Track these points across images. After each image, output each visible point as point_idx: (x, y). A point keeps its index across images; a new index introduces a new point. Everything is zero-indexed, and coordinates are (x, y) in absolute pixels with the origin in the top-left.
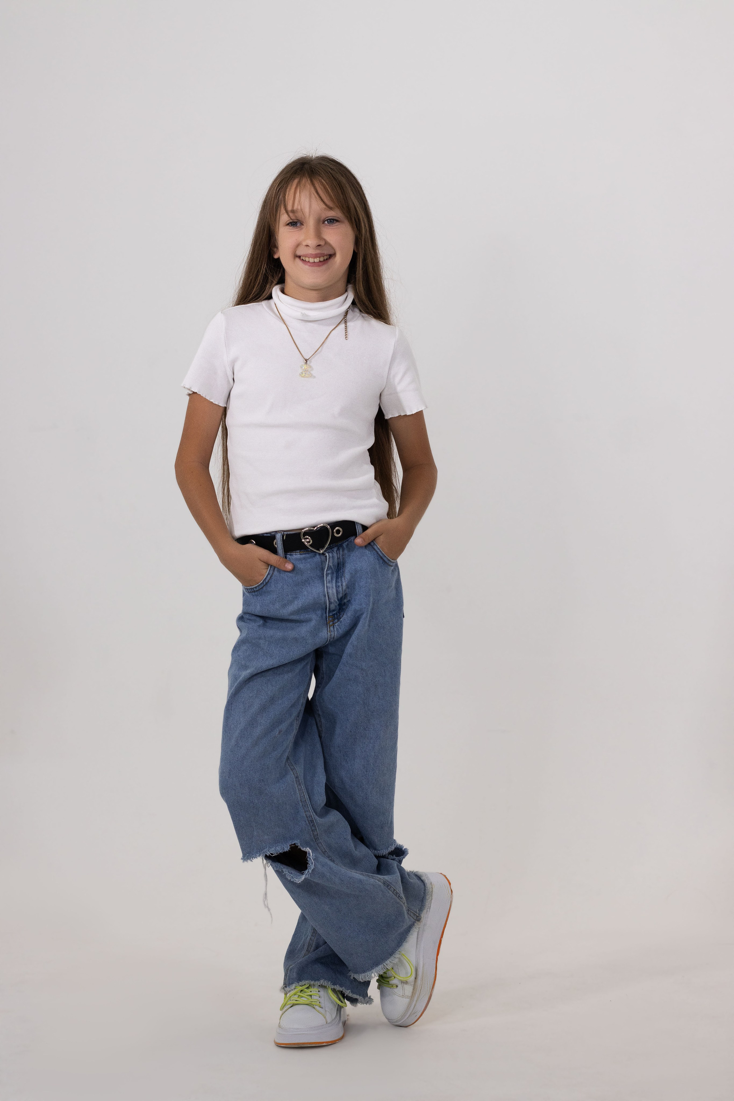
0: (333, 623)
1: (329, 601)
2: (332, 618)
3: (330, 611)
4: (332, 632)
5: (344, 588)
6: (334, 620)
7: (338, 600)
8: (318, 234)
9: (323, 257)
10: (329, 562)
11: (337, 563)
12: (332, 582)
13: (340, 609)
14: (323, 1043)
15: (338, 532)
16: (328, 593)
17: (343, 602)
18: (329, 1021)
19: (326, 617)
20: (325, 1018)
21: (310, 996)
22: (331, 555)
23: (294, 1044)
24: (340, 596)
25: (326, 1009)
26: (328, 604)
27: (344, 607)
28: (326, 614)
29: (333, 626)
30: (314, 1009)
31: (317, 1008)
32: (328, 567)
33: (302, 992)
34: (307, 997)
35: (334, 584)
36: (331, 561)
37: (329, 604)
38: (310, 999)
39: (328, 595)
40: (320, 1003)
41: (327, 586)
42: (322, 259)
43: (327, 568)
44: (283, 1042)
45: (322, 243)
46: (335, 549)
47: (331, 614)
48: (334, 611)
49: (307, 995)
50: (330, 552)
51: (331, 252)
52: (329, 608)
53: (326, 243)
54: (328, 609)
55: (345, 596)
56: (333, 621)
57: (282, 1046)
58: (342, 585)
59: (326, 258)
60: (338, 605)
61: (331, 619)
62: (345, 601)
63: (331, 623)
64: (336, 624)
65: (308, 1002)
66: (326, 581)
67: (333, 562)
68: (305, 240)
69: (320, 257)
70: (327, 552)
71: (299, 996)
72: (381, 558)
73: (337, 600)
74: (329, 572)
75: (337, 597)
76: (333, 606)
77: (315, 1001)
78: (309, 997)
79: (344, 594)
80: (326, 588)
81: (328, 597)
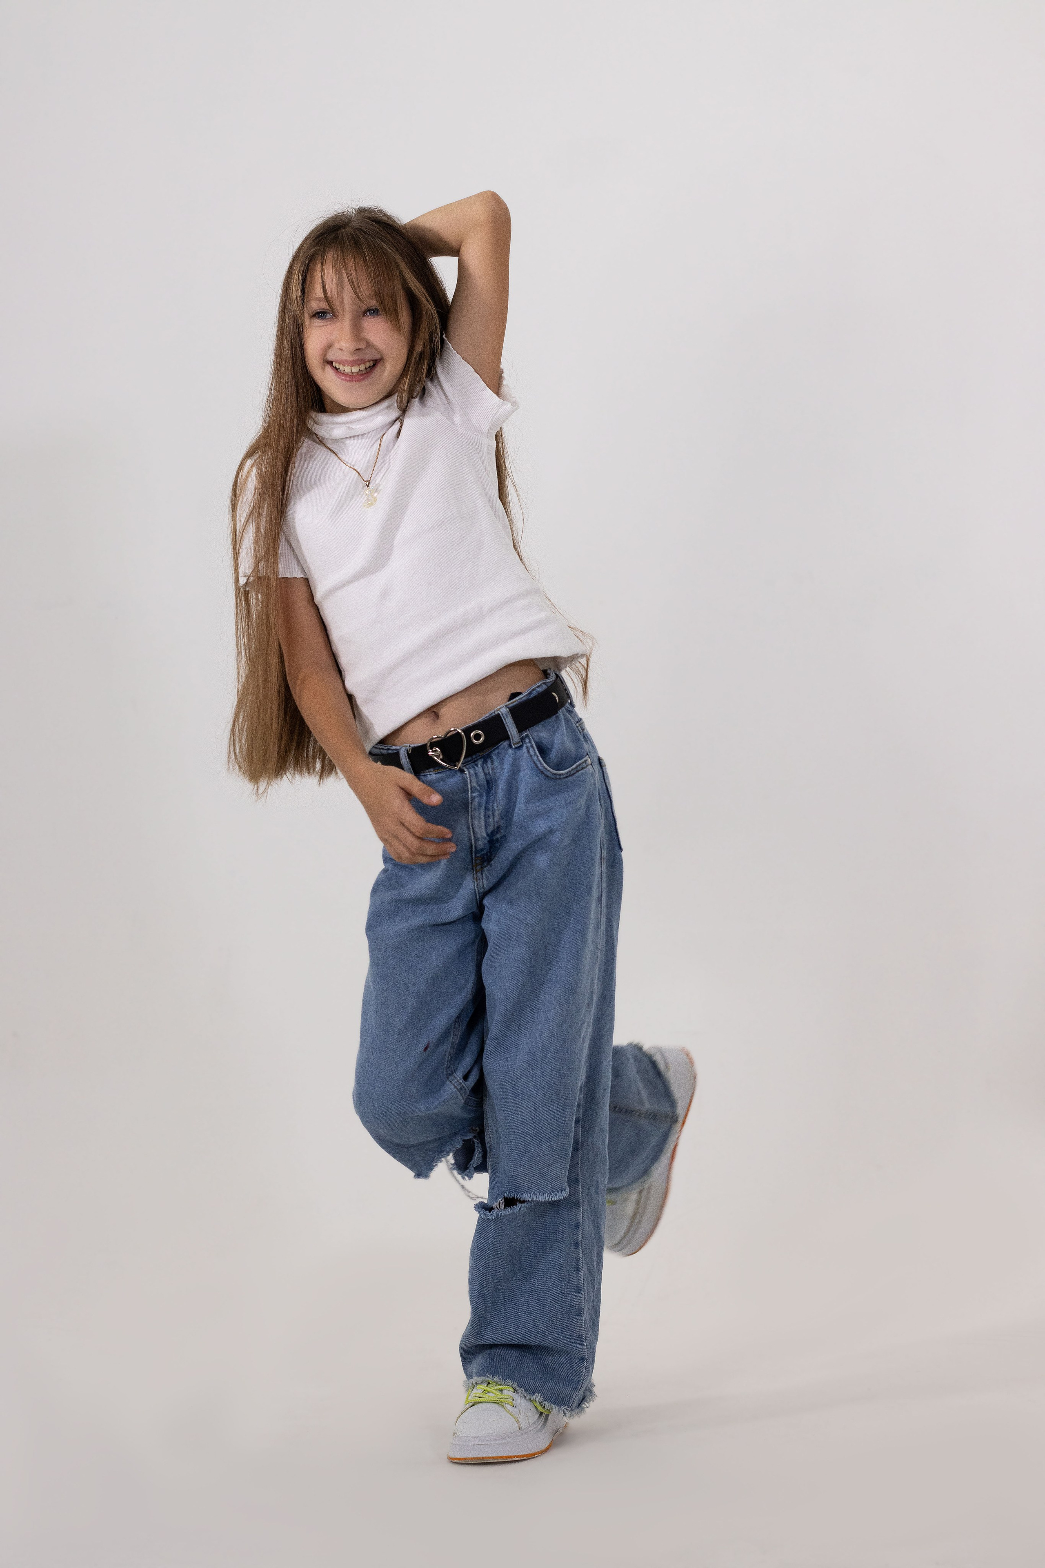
0: (482, 868)
1: (475, 837)
2: (480, 860)
3: (477, 852)
4: (479, 879)
5: (496, 819)
6: (483, 862)
7: (488, 835)
8: (357, 331)
9: (365, 363)
10: (471, 782)
11: (485, 782)
12: (479, 809)
13: (491, 847)
14: (514, 1457)
15: (477, 737)
16: (472, 825)
17: (495, 838)
18: (524, 1425)
19: (472, 858)
20: (517, 1421)
21: (500, 1390)
22: (472, 771)
23: (471, 1459)
24: (490, 829)
25: (521, 1409)
26: (473, 841)
27: (497, 845)
28: (472, 854)
29: (482, 872)
30: (503, 1409)
31: (508, 1407)
32: (471, 788)
33: (490, 1386)
34: (495, 1391)
35: (482, 813)
36: (474, 779)
37: (475, 840)
38: (500, 1394)
39: (473, 829)
40: (513, 1400)
41: (471, 815)
42: (362, 367)
43: (471, 790)
44: (457, 1457)
45: (362, 346)
46: (480, 762)
47: (479, 855)
48: (482, 850)
49: (496, 1390)
50: (471, 768)
51: (376, 356)
52: (475, 847)
53: (369, 344)
54: (474, 849)
55: (498, 829)
56: (481, 864)
57: (455, 1461)
58: (493, 815)
59: (368, 365)
60: (489, 842)
61: (478, 861)
62: (499, 836)
63: (479, 867)
64: (485, 869)
65: (497, 1400)
66: (471, 808)
67: (477, 782)
68: (339, 341)
69: (359, 365)
70: (467, 768)
71: (484, 1390)
72: (542, 772)
73: (485, 835)
74: (474, 795)
75: (486, 831)
76: (480, 844)
77: (506, 1397)
78: (498, 1393)
79: (496, 827)
80: (470, 818)
81: (473, 831)
